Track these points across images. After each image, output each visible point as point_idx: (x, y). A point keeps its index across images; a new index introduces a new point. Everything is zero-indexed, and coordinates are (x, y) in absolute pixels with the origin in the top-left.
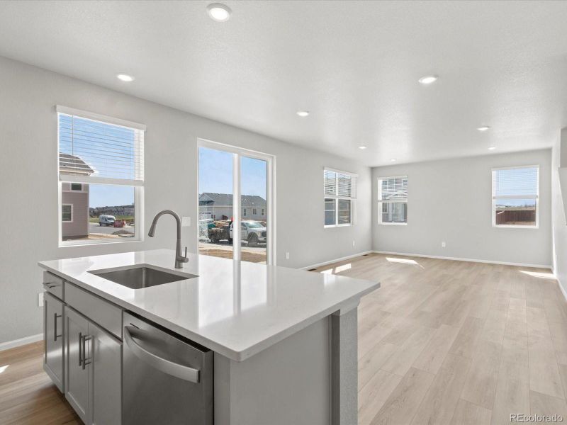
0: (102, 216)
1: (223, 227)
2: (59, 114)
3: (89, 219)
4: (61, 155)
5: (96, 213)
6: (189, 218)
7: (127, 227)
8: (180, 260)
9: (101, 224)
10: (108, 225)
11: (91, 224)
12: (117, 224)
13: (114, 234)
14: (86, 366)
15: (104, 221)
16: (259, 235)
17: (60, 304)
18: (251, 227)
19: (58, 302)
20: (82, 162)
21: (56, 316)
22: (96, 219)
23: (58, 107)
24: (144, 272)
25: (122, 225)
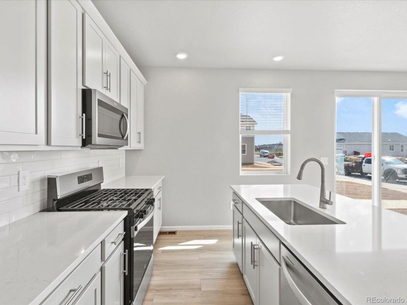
0: (261, 151)
1: (355, 162)
2: (240, 93)
3: (255, 152)
4: (241, 116)
5: (258, 149)
6: (327, 158)
7: (276, 158)
8: (324, 202)
9: (261, 156)
10: (265, 157)
11: (255, 156)
12: (270, 156)
13: (268, 163)
14: (255, 267)
15: (262, 154)
16: (399, 172)
17: (241, 216)
18: (387, 163)
19: (239, 214)
20: (252, 119)
21: (238, 223)
22: (258, 152)
23: (240, 89)
24: (293, 204)
25: (273, 157)
